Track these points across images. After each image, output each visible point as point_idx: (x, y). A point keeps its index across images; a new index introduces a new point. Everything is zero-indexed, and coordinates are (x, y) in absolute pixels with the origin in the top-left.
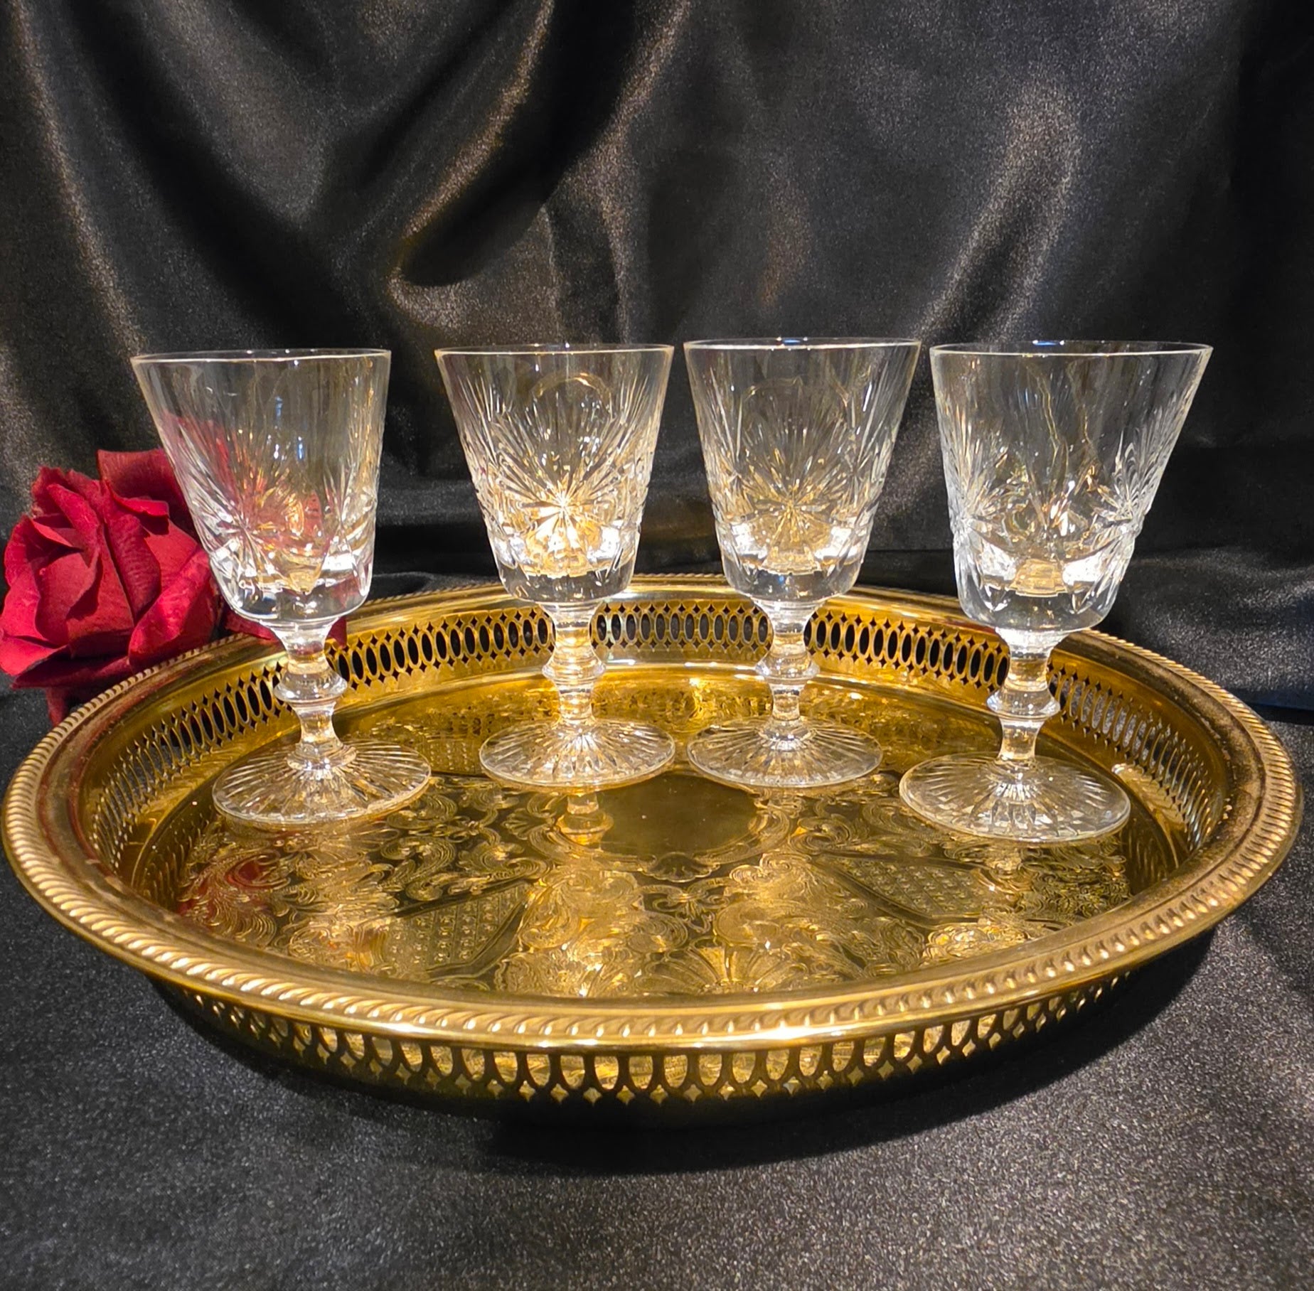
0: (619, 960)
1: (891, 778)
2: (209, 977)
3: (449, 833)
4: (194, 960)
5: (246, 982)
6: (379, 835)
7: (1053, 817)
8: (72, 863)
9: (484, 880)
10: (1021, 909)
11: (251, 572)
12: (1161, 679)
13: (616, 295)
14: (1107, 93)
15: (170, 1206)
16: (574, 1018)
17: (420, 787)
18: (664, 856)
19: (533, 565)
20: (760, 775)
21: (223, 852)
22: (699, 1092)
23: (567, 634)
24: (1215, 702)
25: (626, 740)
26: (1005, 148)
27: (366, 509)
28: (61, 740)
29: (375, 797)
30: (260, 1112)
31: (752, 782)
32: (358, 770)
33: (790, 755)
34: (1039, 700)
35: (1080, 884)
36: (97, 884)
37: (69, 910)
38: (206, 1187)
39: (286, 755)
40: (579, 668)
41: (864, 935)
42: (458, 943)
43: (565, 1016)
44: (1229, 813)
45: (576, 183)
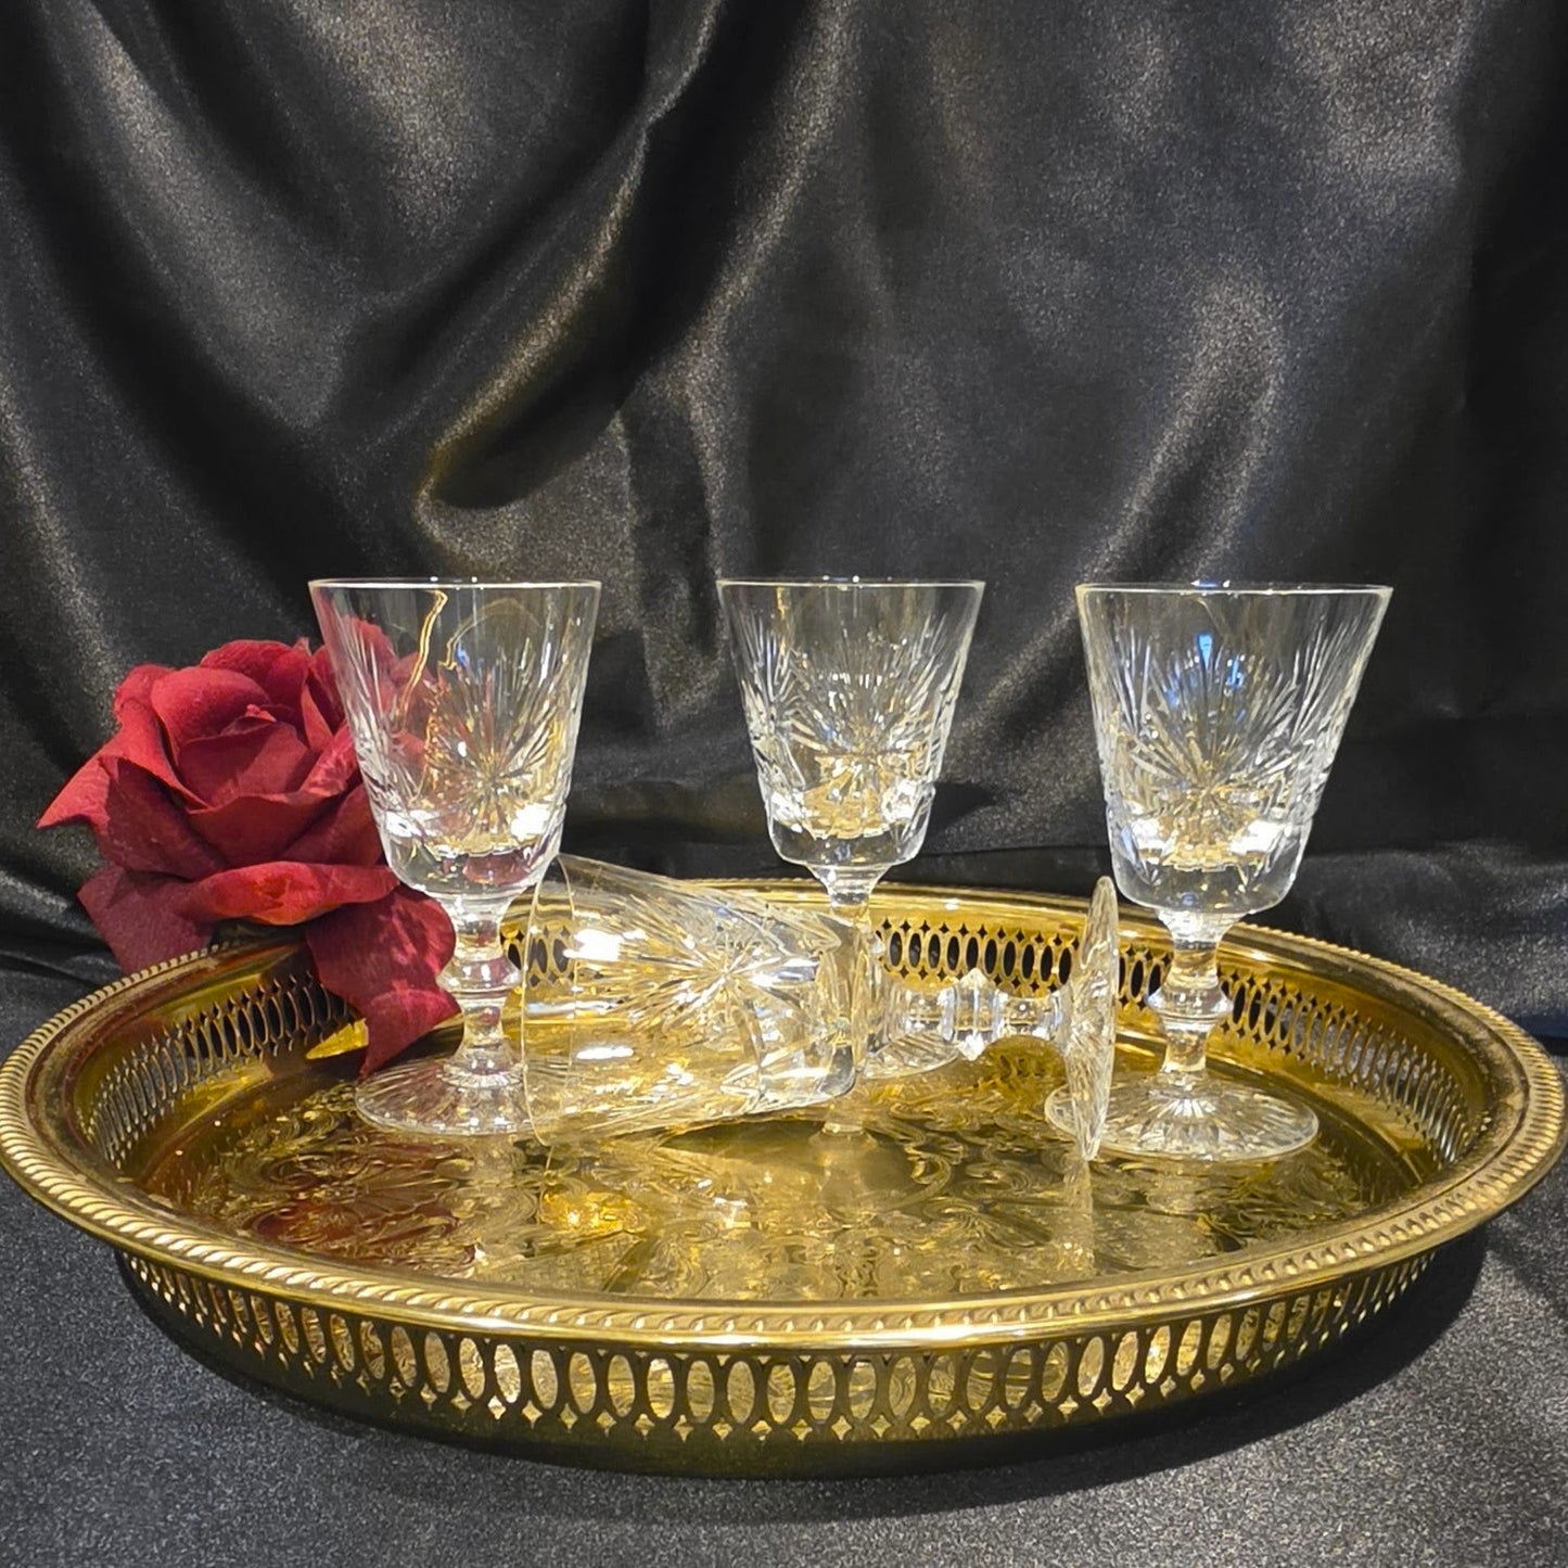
2: (316, 1286)
4: (291, 1270)
8: (100, 1181)
12: (1404, 993)
13: (707, 523)
14: (1314, 293)
16: (756, 1317)
26: (1192, 356)
36: (140, 1200)
43: (744, 1316)
44: (1487, 1125)
45: (658, 387)
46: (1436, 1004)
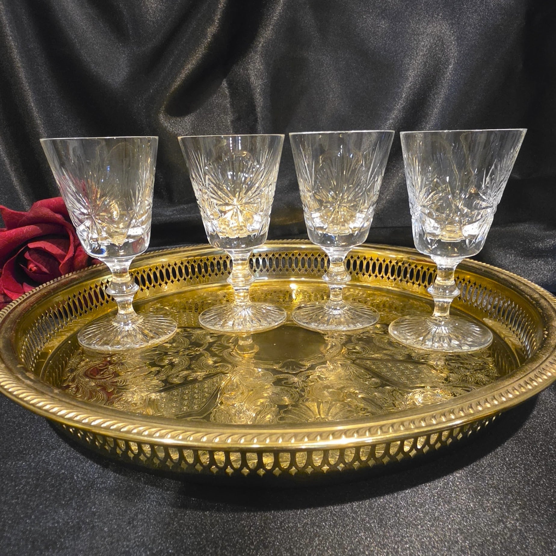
0: (268, 408)
1: (385, 326)
2: (76, 419)
3: (186, 353)
4: (68, 411)
5: (94, 421)
6: (154, 355)
7: (459, 341)
8: (11, 367)
9: (203, 374)
10: (450, 382)
11: (95, 236)
12: (504, 279)
13: (257, 118)
15: (57, 532)
16: (254, 435)
17: (172, 333)
18: (285, 361)
19: (223, 233)
20: (325, 325)
21: (83, 363)
22: (312, 469)
23: (238, 264)
24: (530, 288)
25: (264, 311)
27: (147, 208)
28: (7, 312)
29: (152, 338)
30: (101, 484)
31: (322, 328)
32: (144, 326)
33: (339, 316)
34: (451, 289)
35: (475, 370)
36: (22, 376)
37: (9, 389)
38: (75, 522)
39: (111, 320)
40: (243, 279)
41: (380, 395)
42: (193, 402)
43: (250, 434)
44: (547, 335)
45: (238, 70)
46: (517, 284)
